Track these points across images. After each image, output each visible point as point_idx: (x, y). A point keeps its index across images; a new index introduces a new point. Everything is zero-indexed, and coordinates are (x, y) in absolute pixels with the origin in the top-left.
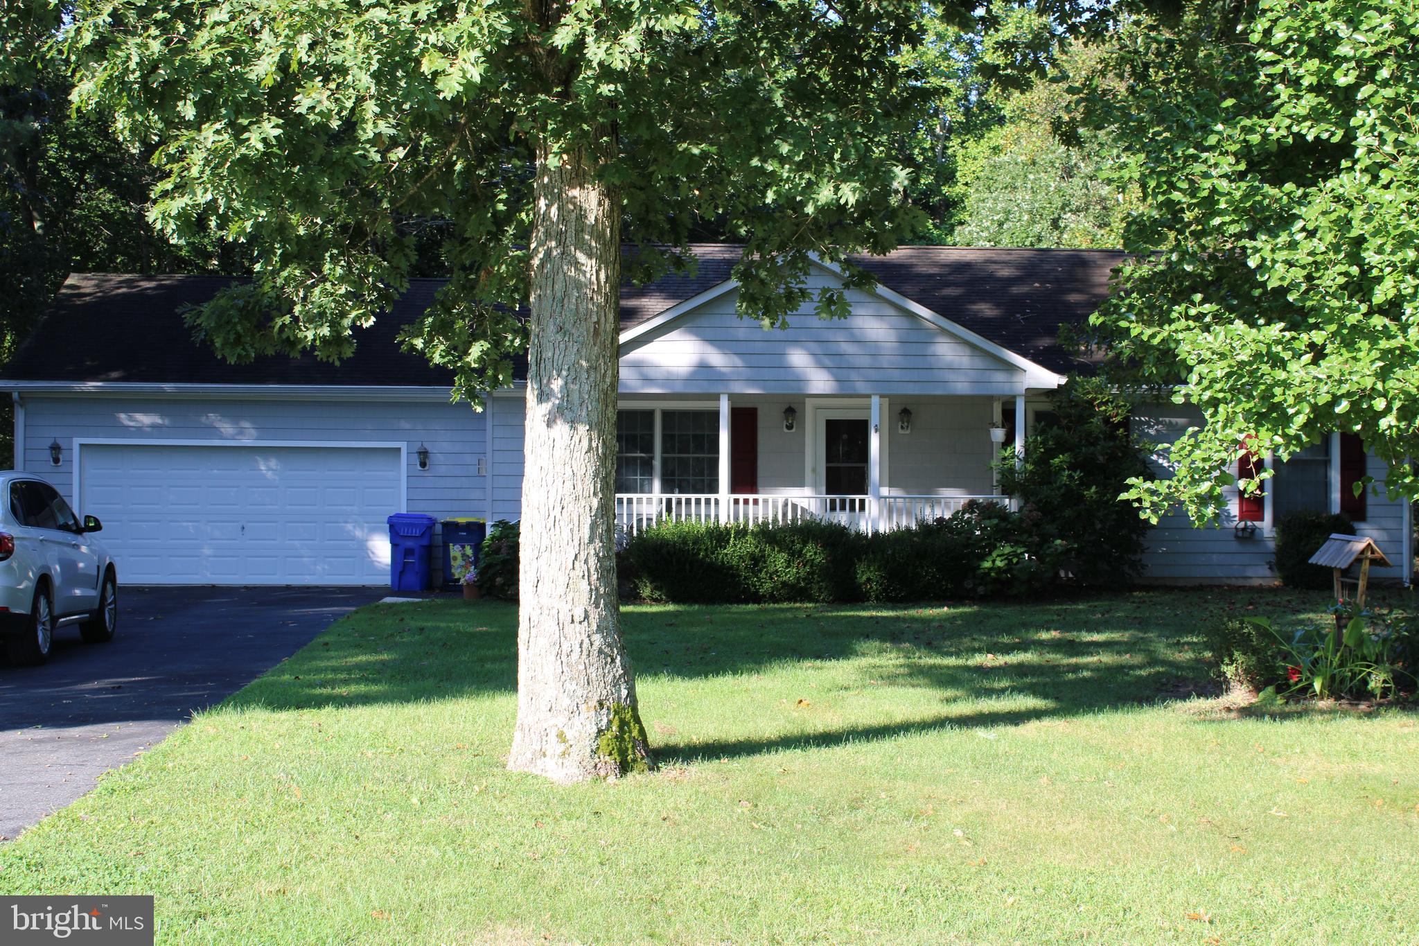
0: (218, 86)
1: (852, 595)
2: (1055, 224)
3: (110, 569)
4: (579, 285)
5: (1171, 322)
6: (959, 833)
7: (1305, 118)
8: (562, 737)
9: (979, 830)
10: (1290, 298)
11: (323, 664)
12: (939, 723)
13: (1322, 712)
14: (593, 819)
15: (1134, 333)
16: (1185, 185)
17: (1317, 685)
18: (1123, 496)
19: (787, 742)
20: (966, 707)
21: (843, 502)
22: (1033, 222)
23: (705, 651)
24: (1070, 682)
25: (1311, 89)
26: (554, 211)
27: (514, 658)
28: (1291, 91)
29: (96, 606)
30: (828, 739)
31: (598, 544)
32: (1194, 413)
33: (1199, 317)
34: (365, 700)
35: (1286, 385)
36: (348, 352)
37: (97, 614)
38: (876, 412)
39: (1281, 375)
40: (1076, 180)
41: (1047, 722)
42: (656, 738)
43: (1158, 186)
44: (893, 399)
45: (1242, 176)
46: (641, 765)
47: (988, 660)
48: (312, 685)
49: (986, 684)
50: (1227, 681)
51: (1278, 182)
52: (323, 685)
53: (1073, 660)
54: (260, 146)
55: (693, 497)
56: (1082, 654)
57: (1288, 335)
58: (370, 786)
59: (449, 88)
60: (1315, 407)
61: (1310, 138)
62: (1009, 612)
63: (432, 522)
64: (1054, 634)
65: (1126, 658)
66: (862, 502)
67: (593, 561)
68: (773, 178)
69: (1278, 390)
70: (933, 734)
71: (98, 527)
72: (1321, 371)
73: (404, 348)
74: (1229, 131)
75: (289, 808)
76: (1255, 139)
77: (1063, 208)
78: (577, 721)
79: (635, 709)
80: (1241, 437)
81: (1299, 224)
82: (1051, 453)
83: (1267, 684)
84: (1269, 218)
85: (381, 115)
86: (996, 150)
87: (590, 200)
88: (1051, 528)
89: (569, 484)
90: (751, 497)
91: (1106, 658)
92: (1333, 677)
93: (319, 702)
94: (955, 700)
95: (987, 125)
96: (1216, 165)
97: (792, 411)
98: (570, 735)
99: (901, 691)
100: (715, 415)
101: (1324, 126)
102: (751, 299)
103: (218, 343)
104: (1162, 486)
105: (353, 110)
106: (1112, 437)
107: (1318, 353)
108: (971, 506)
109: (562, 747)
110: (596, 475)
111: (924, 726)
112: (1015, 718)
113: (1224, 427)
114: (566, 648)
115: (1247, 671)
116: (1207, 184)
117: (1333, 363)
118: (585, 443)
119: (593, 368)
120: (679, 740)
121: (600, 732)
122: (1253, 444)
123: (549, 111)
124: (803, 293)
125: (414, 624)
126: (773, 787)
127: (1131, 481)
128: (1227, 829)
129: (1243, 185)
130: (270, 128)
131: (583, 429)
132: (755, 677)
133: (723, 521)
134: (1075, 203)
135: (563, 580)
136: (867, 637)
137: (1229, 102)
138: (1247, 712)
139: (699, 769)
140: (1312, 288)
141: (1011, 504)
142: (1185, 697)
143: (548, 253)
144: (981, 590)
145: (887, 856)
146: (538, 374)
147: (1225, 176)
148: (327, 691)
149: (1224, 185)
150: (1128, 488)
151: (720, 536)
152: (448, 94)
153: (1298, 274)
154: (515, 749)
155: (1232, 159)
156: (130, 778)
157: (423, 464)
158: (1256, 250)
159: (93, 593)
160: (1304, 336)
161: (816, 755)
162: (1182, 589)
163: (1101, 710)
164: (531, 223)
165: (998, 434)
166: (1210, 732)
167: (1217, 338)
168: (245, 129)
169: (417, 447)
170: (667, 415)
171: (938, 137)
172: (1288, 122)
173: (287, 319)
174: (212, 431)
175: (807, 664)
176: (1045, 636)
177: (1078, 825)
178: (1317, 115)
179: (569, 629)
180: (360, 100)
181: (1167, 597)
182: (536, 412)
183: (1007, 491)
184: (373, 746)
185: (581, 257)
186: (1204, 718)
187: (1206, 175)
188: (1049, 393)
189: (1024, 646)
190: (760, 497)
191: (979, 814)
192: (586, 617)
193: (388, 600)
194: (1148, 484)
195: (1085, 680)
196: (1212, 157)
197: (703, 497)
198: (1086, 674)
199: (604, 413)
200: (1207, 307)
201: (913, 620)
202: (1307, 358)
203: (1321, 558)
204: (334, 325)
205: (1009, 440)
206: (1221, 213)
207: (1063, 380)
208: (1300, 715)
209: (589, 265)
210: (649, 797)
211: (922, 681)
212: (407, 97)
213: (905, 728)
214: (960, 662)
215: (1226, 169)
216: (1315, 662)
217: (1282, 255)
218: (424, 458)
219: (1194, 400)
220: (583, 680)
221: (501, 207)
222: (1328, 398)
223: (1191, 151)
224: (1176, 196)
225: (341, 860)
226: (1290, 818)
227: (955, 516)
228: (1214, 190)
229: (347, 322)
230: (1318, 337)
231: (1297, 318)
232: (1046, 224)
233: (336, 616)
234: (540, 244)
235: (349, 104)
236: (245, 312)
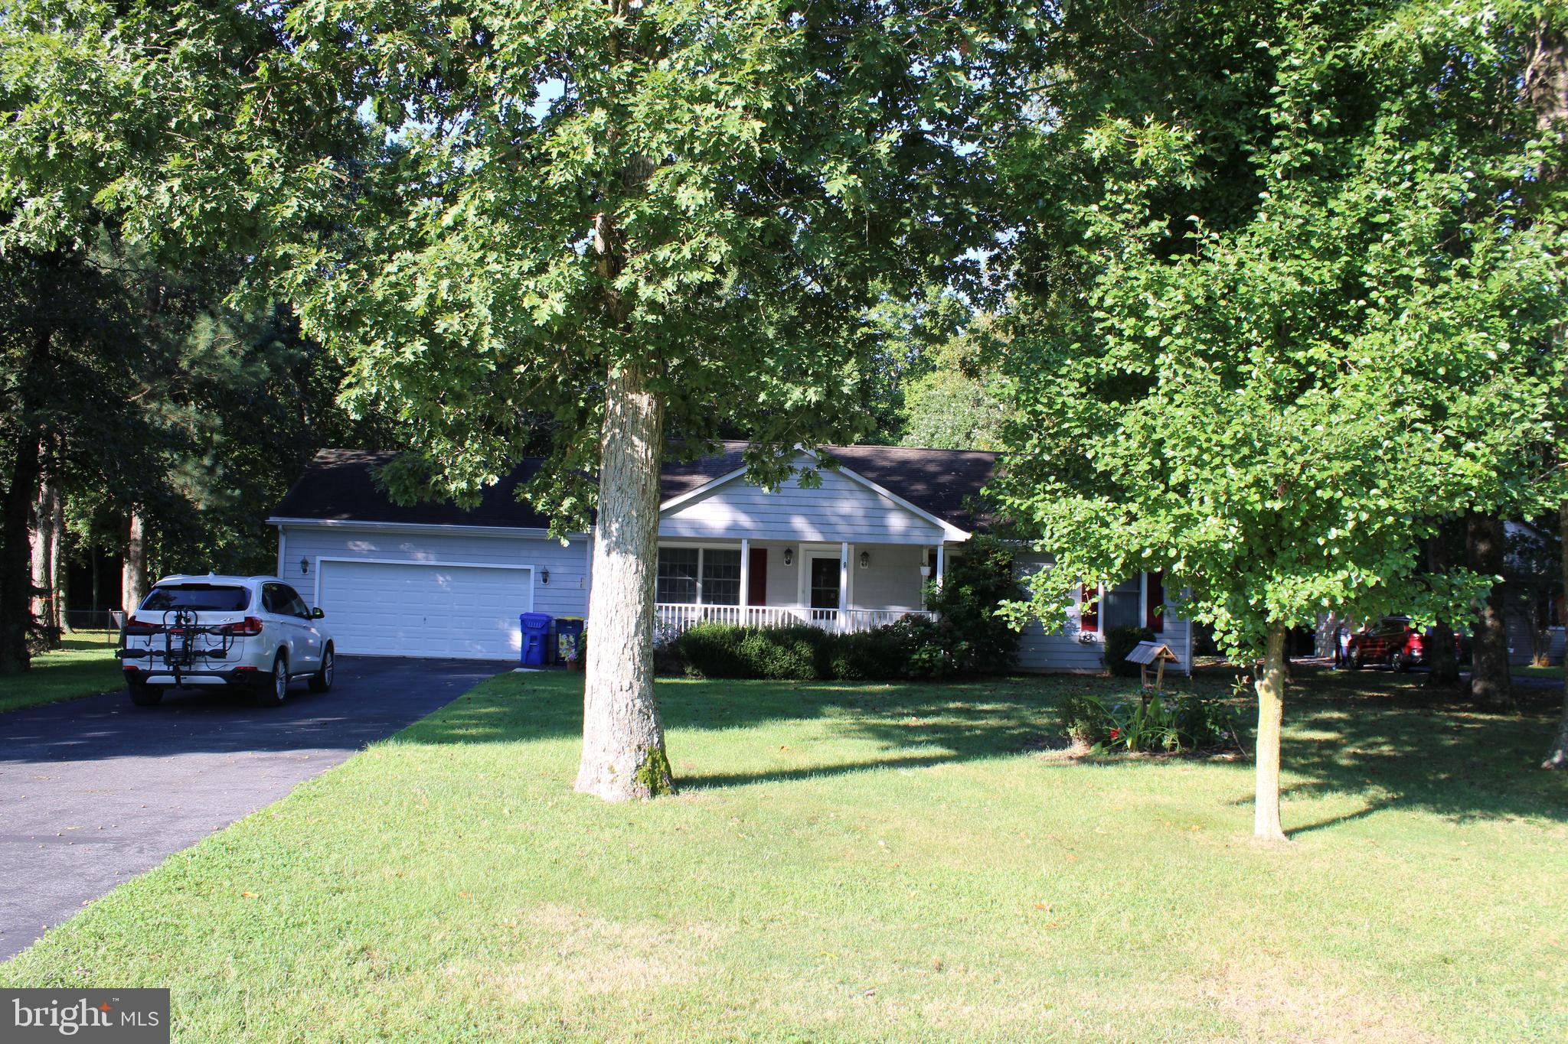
0: (387, 315)
1: (825, 674)
2: (968, 436)
3: (330, 645)
4: (633, 460)
5: (1034, 495)
6: (881, 843)
7: (1126, 358)
8: (611, 770)
9: (896, 842)
10: (1113, 479)
11: (463, 713)
12: (876, 765)
13: (1131, 760)
14: (628, 828)
15: (1008, 503)
16: (1045, 401)
17: (1129, 743)
18: (997, 613)
19: (769, 776)
20: (894, 754)
21: (822, 613)
22: (953, 434)
23: (723, 710)
24: (967, 738)
25: (1130, 339)
26: (618, 408)
27: (581, 713)
28: (1117, 340)
29: (319, 668)
30: (798, 774)
31: (641, 637)
32: (1048, 557)
33: (1053, 492)
34: (487, 739)
35: (1109, 538)
36: (477, 502)
37: (320, 674)
38: (845, 554)
39: (1105, 531)
40: (982, 409)
41: (948, 765)
42: (678, 771)
43: (1027, 400)
44: (856, 546)
45: (1083, 396)
46: (666, 790)
47: (913, 721)
48: (453, 727)
49: (910, 738)
50: (1070, 739)
51: (1108, 401)
52: (460, 727)
53: (970, 723)
54: (412, 358)
55: (722, 607)
56: (976, 719)
57: (1111, 505)
58: (477, 799)
59: (541, 317)
60: (1128, 552)
61: (1129, 372)
62: (929, 689)
63: (549, 619)
64: (959, 705)
65: (1005, 722)
66: (835, 614)
67: (637, 649)
68: (764, 386)
69: (1103, 542)
70: (870, 772)
71: (322, 616)
72: (1134, 528)
73: (518, 500)
74: (1075, 365)
75: (418, 814)
76: (1092, 371)
77: (974, 426)
78: (622, 758)
79: (663, 750)
80: (1079, 574)
81: (1121, 430)
82: (960, 584)
83: (1096, 741)
84: (1101, 425)
85: (493, 336)
86: (930, 387)
87: (644, 401)
88: (959, 634)
89: (622, 595)
90: (761, 608)
91: (993, 722)
92: (1140, 737)
93: (453, 740)
94: (887, 748)
95: (924, 372)
96: (1066, 388)
97: (789, 553)
98: (617, 768)
99: (851, 741)
100: (738, 553)
101: (1138, 364)
102: (755, 473)
103: (392, 491)
104: (1023, 606)
105: (476, 333)
106: (1001, 574)
107: (1132, 518)
108: (907, 617)
109: (611, 777)
110: (641, 589)
111: (864, 767)
112: (927, 762)
113: (1069, 566)
114: (616, 708)
115: (1084, 732)
116: (1059, 400)
117: (1142, 524)
118: (634, 567)
119: (640, 516)
120: (695, 773)
121: (638, 767)
122: (1087, 579)
123: (615, 339)
124: (791, 469)
125: (528, 687)
126: (756, 808)
127: (1002, 602)
128: (1065, 843)
129: (1084, 401)
130: (420, 345)
131: (632, 558)
132: (754, 730)
133: (741, 624)
134: (981, 424)
135: (615, 661)
136: (834, 703)
137: (1076, 346)
138: (1083, 760)
139: (707, 794)
140: (1128, 472)
141: (934, 618)
142: (1042, 749)
143: (613, 436)
144: (912, 673)
145: (830, 859)
146: (603, 519)
147: (1073, 395)
148: (461, 732)
149: (1071, 401)
150: (999, 607)
151: (739, 635)
152: (540, 323)
153: (1119, 462)
154: (579, 776)
155: (1077, 384)
156: (314, 788)
157: (545, 581)
158: (1093, 447)
159: (317, 659)
160: (1124, 507)
161: (789, 785)
162: (1044, 675)
163: (985, 757)
164: (602, 415)
165: (926, 571)
166: (1057, 773)
167: (1062, 506)
168: (401, 345)
169: (541, 569)
170: (707, 552)
171: (892, 378)
172: (1114, 360)
173: (440, 477)
174: (404, 554)
175: (792, 722)
176: (952, 705)
177: (964, 839)
178: (1134, 357)
179: (619, 694)
180: (481, 324)
181: (1034, 681)
182: (600, 545)
183: (931, 608)
184: (485, 771)
185: (636, 440)
186: (1055, 764)
187: (1059, 394)
188: (960, 544)
189: (936, 713)
190: (767, 608)
191: (897, 830)
192: (631, 687)
193: (518, 670)
194: (1014, 605)
195: (976, 736)
196: (1063, 382)
197: (729, 607)
198: (978, 732)
199: (648, 547)
200: (1058, 485)
201: (865, 693)
202: (1123, 520)
203: (1134, 657)
204: (469, 482)
205: (933, 575)
206: (1069, 420)
207: (968, 536)
208: (1116, 762)
209: (640, 445)
210: (669, 813)
211: (866, 735)
212: (512, 323)
213: (852, 767)
214: (893, 722)
215: (1072, 390)
216: (1128, 727)
217: (1108, 450)
218: (545, 576)
219: (1048, 549)
220: (627, 731)
221: (582, 404)
222: (1137, 547)
223: (1050, 377)
224: (1039, 407)
225: (446, 853)
226: (1108, 835)
227: (895, 625)
228: (1064, 404)
229: (479, 480)
230: (1133, 507)
231: (1118, 493)
232: (962, 436)
233: (481, 679)
234: (609, 430)
235: (473, 328)
236: (412, 472)
